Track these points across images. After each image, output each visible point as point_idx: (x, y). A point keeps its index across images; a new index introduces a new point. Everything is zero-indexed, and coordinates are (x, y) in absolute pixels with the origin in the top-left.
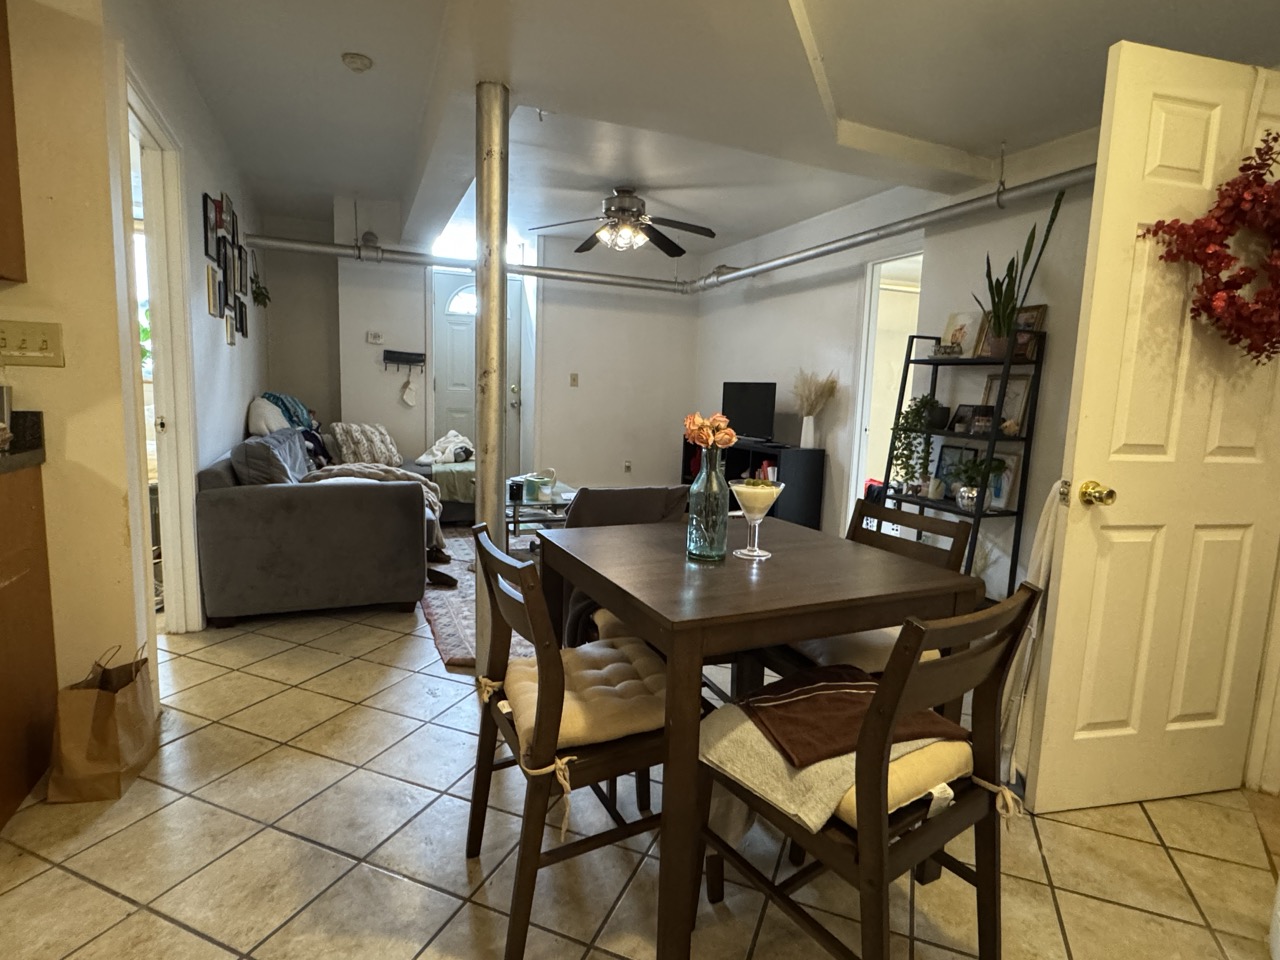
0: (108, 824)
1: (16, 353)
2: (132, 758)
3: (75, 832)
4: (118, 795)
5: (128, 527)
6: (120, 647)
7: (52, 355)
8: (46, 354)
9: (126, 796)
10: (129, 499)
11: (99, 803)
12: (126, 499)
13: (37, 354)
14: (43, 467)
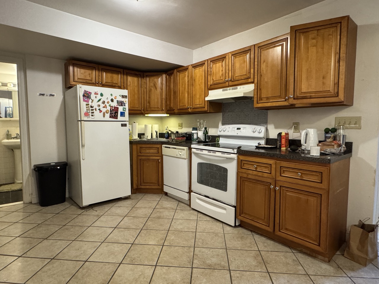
0: (363, 273)
1: (348, 126)
2: (371, 256)
3: (353, 270)
4: (365, 265)
5: (375, 180)
6: (370, 218)
7: (358, 126)
8: (356, 126)
9: (368, 267)
10: (376, 171)
11: (359, 264)
12: (375, 171)
13: (353, 126)
14: (351, 158)
